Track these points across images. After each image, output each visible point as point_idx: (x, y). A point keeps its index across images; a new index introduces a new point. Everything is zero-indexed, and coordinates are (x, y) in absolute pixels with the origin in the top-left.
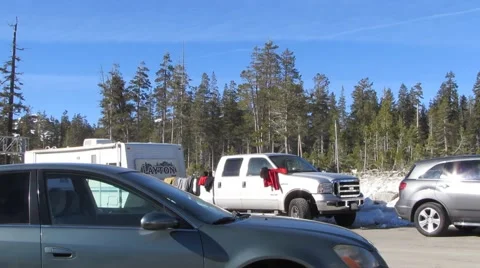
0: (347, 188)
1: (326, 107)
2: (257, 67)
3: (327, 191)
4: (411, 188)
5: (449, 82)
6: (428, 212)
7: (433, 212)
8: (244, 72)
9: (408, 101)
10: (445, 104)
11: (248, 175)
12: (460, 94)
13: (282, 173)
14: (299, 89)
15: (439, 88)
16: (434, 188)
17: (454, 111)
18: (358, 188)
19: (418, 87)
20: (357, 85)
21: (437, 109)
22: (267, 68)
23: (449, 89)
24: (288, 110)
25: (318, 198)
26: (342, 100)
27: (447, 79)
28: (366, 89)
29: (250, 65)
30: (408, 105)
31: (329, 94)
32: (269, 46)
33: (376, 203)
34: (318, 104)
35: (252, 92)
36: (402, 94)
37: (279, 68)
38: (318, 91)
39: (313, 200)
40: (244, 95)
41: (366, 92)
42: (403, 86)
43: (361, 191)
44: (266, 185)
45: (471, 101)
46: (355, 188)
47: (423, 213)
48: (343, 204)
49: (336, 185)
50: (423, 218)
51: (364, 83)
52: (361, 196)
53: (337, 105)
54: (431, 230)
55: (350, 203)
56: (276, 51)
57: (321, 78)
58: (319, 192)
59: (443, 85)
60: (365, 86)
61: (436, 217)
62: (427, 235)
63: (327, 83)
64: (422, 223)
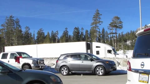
0: (41, 62)
1: (28, 37)
2: (7, 23)
3: (35, 63)
4: (59, 62)
5: (66, 31)
6: (64, 69)
7: (65, 69)
8: (2, 25)
9: (54, 36)
10: (65, 37)
11: (10, 58)
12: (69, 34)
13: (21, 58)
14: (21, 31)
15: (63, 32)
16: (66, 62)
17: (67, 39)
18: (44, 62)
19: (57, 32)
20: (39, 30)
21: (62, 39)
22: (10, 24)
23: (66, 33)
24: (18, 38)
25: (32, 65)
26: (34, 35)
27: (65, 30)
28: (41, 32)
29: (4, 23)
30: (54, 37)
31: (30, 33)
32: (11, 17)
33: (48, 67)
34: (26, 36)
35: (5, 31)
36: (52, 34)
37: (14, 24)
38: (26, 32)
39: (30, 66)
40: (2, 32)
41: (41, 33)
42: (53, 31)
43: (45, 63)
44: (16, 62)
45: (72, 36)
46: (43, 62)
47: (63, 69)
48: (40, 67)
49: (37, 61)
50: (63, 71)
51: (41, 30)
52: (45, 64)
53: (32, 36)
54: (65, 74)
55: (41, 67)
56: (13, 18)
57: (27, 27)
58: (32, 64)
59: (64, 31)
60: (41, 31)
61: (66, 70)
62: (64, 75)
63: (29, 29)
64: (62, 72)
